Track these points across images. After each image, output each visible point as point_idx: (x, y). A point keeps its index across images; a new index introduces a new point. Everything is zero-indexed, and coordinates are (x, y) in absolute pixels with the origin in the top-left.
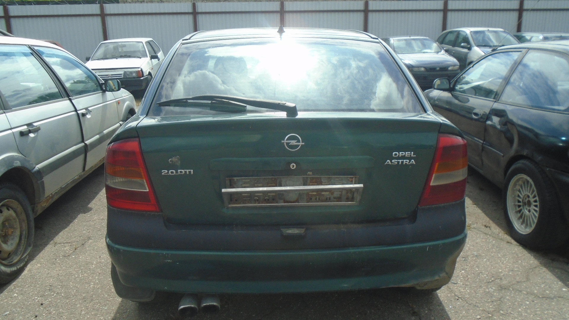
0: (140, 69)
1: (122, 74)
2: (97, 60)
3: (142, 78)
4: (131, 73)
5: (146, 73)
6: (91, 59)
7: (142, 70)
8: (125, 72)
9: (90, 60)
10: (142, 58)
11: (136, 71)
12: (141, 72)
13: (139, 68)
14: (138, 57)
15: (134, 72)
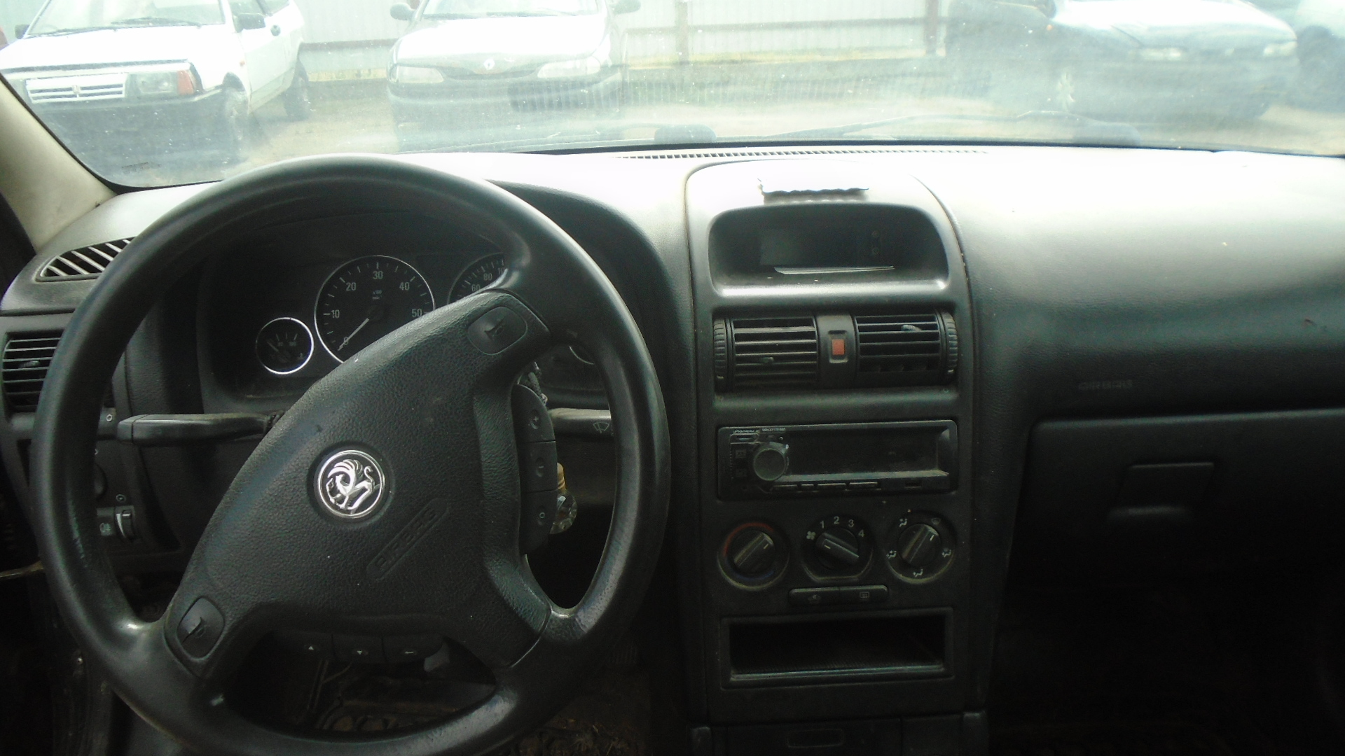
0: (185, 67)
1: (120, 86)
2: (49, 34)
3: (196, 99)
4: (156, 81)
5: (212, 81)
6: (27, 33)
7: (193, 70)
8: (133, 77)
9: (26, 35)
10: (203, 27)
11: (173, 74)
12: (190, 74)
13: (183, 61)
14: (191, 24)
15: (167, 77)
